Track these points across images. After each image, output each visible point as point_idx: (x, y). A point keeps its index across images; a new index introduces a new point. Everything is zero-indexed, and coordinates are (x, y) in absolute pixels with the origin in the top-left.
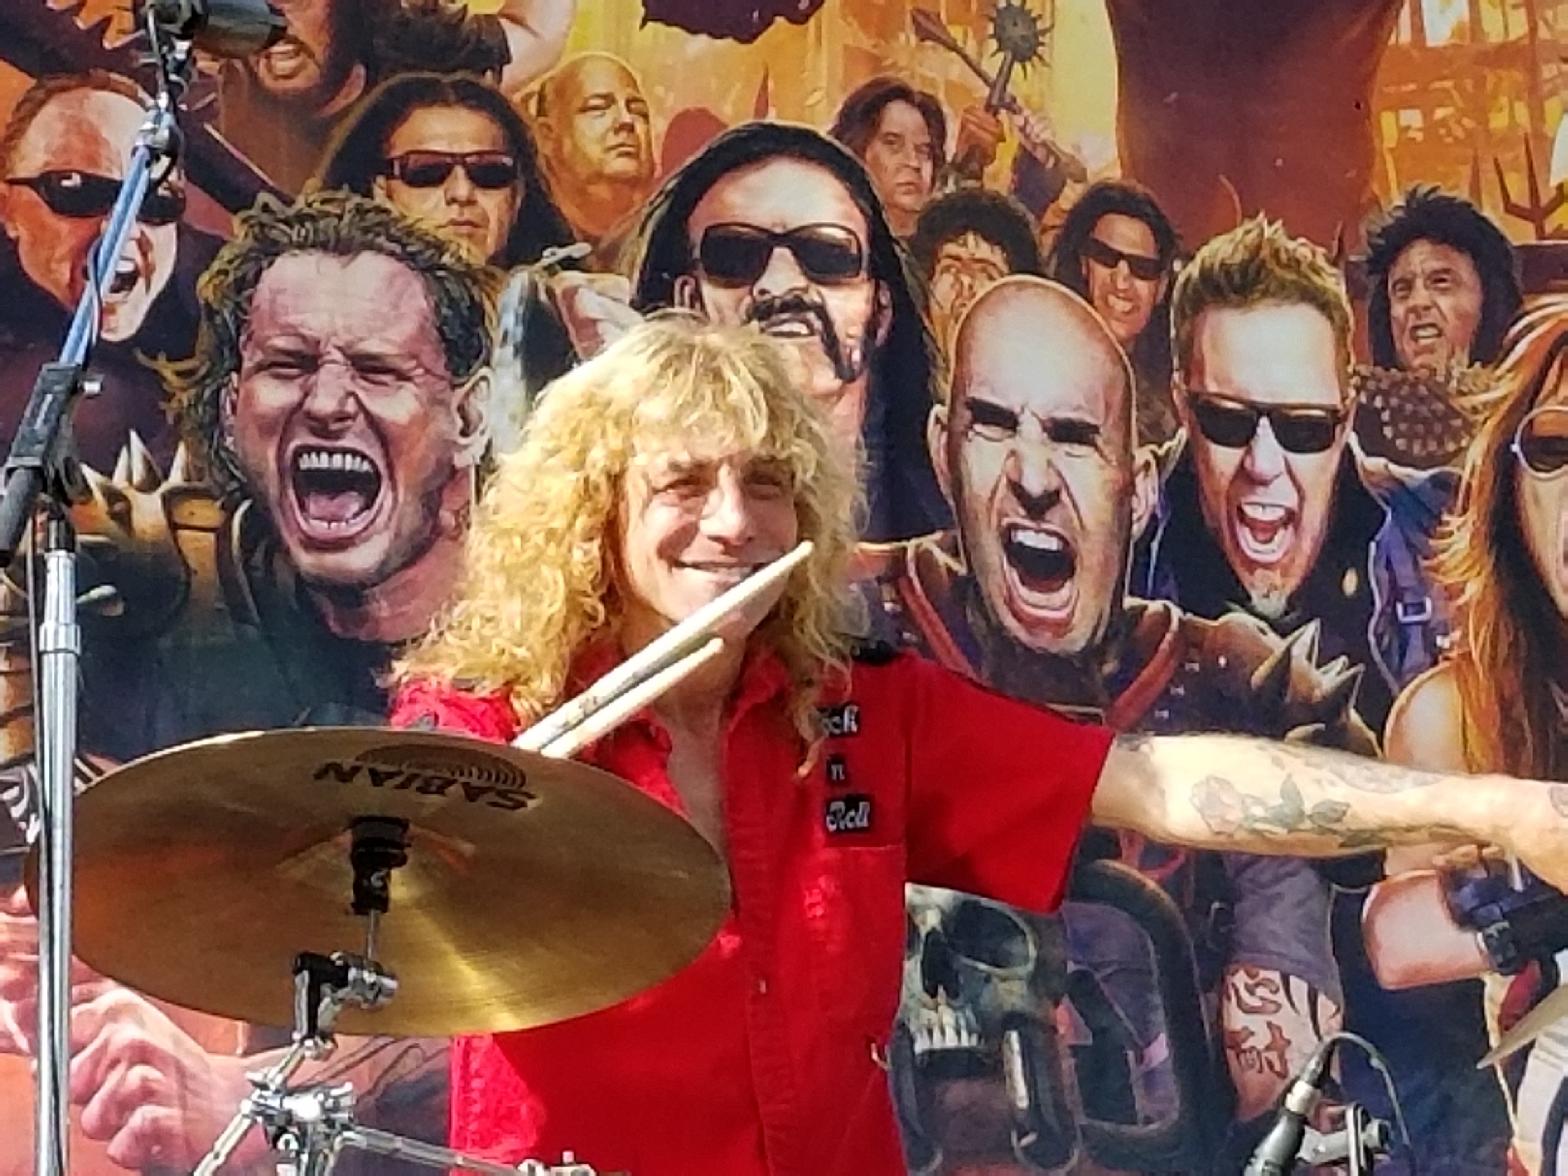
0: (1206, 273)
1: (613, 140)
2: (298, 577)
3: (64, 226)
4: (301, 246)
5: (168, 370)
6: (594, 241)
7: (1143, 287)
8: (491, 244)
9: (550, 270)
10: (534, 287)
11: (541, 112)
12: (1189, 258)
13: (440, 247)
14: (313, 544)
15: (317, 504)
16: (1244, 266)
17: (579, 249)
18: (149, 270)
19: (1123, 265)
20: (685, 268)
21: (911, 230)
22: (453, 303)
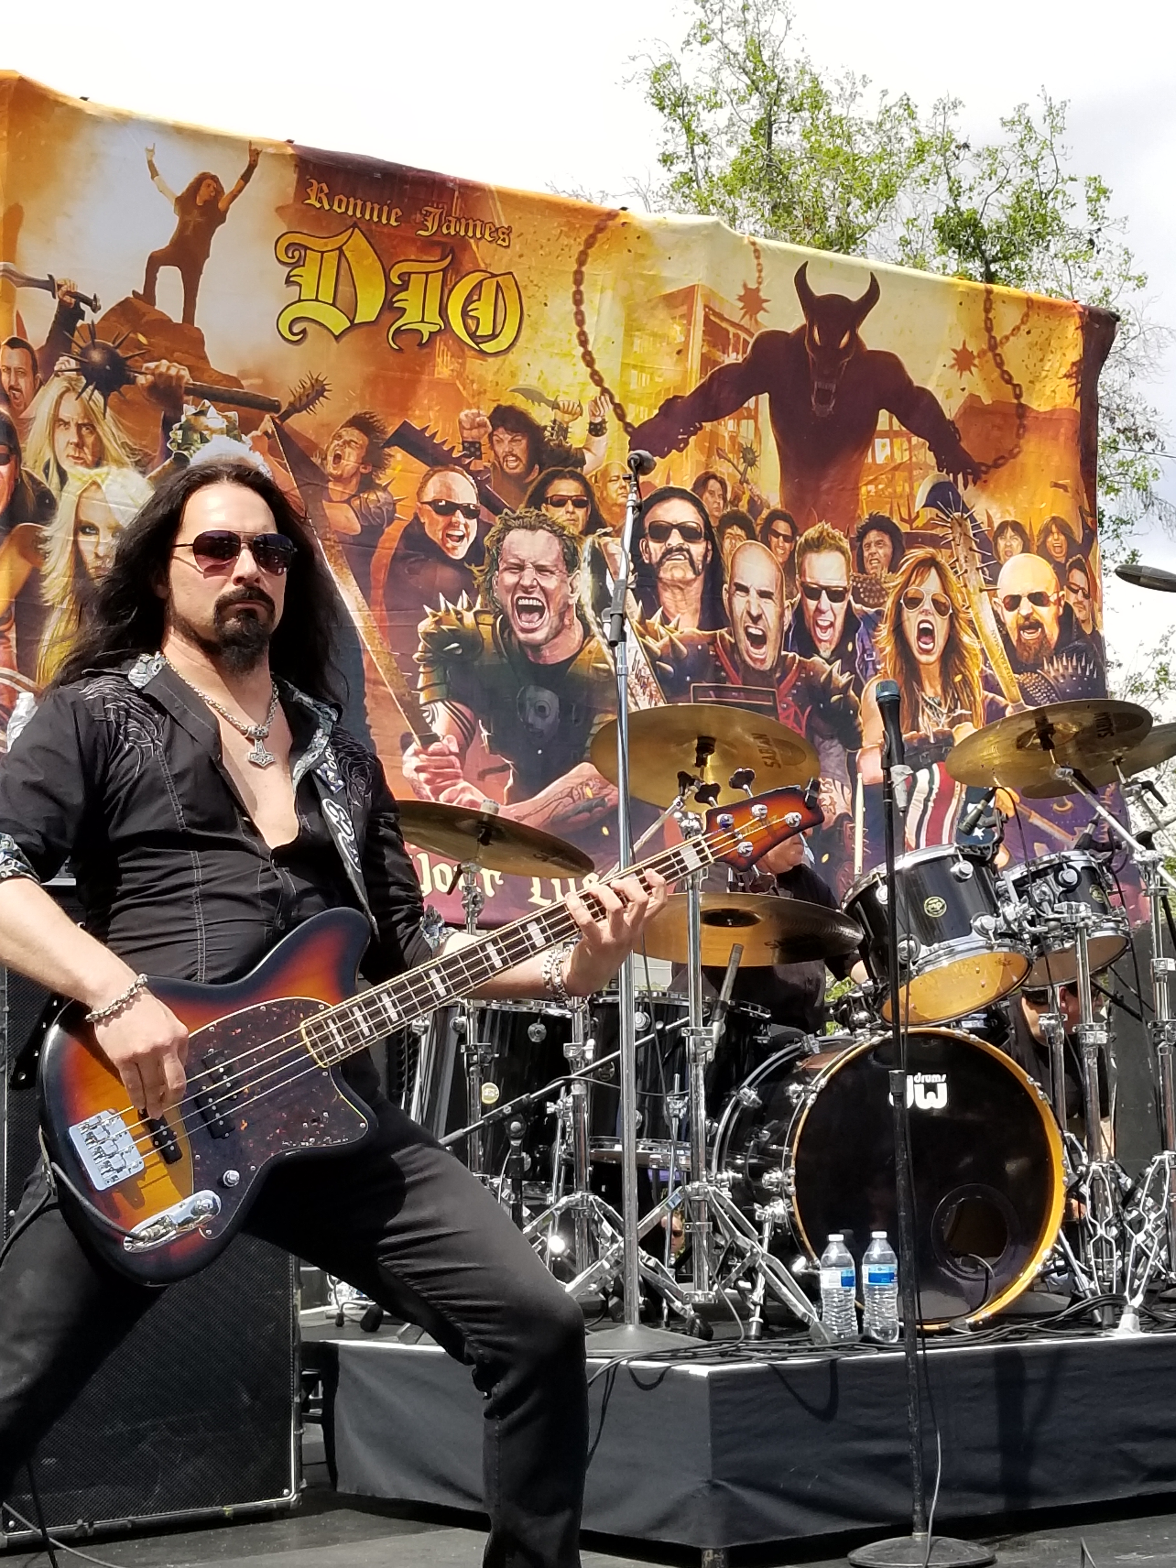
0: (806, 540)
1: (620, 491)
2: (519, 642)
3: (440, 519)
4: (519, 527)
5: (474, 569)
6: (614, 526)
7: (787, 545)
8: (580, 528)
9: (599, 536)
10: (594, 543)
11: (596, 482)
12: (801, 536)
13: (563, 528)
14: (524, 630)
15: (524, 617)
16: (818, 538)
17: (609, 529)
18: (468, 534)
19: (781, 538)
20: (644, 536)
21: (717, 524)
22: (568, 548)
